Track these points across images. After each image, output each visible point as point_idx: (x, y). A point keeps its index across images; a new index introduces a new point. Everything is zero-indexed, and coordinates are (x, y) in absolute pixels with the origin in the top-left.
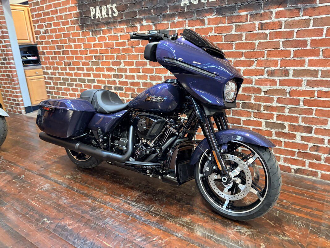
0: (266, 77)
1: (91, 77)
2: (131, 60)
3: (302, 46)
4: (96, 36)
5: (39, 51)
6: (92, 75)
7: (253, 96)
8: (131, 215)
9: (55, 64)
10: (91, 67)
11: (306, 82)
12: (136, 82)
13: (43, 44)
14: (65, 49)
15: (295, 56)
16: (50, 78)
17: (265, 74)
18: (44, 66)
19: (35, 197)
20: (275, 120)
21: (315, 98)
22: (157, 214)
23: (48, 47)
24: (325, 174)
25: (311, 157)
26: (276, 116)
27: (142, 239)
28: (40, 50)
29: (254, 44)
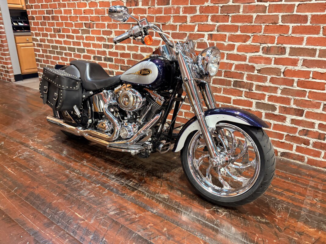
0: (261, 54)
1: (81, 46)
2: (122, 30)
3: (302, 21)
4: (87, 2)
5: (29, 16)
6: (82, 44)
7: (246, 74)
8: (108, 188)
9: (45, 30)
10: (81, 35)
11: (302, 62)
12: (126, 53)
13: (32, 8)
14: (54, 15)
15: (293, 33)
16: (40, 45)
17: (260, 51)
18: (33, 32)
19: (12, 165)
20: (266, 101)
21: (310, 79)
22: (135, 188)
23: (38, 12)
24: (312, 159)
25: (299, 141)
26: (268, 97)
27: (116, 213)
28: (29, 14)
29: (251, 17)
